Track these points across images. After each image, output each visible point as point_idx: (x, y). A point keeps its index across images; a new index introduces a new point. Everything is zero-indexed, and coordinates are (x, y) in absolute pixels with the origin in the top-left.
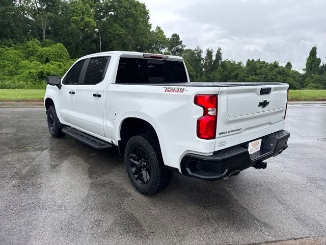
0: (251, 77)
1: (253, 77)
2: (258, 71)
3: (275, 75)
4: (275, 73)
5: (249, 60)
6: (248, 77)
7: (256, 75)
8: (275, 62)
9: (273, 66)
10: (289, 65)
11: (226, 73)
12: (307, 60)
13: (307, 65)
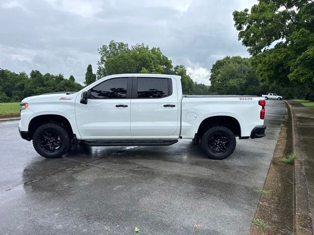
0: (39, 89)
1: (41, 88)
2: (45, 83)
3: (62, 87)
4: (62, 85)
5: (33, 71)
6: (36, 88)
7: (44, 86)
8: (60, 75)
9: (58, 78)
10: (72, 78)
11: (7, 83)
12: (86, 75)
13: (86, 79)
